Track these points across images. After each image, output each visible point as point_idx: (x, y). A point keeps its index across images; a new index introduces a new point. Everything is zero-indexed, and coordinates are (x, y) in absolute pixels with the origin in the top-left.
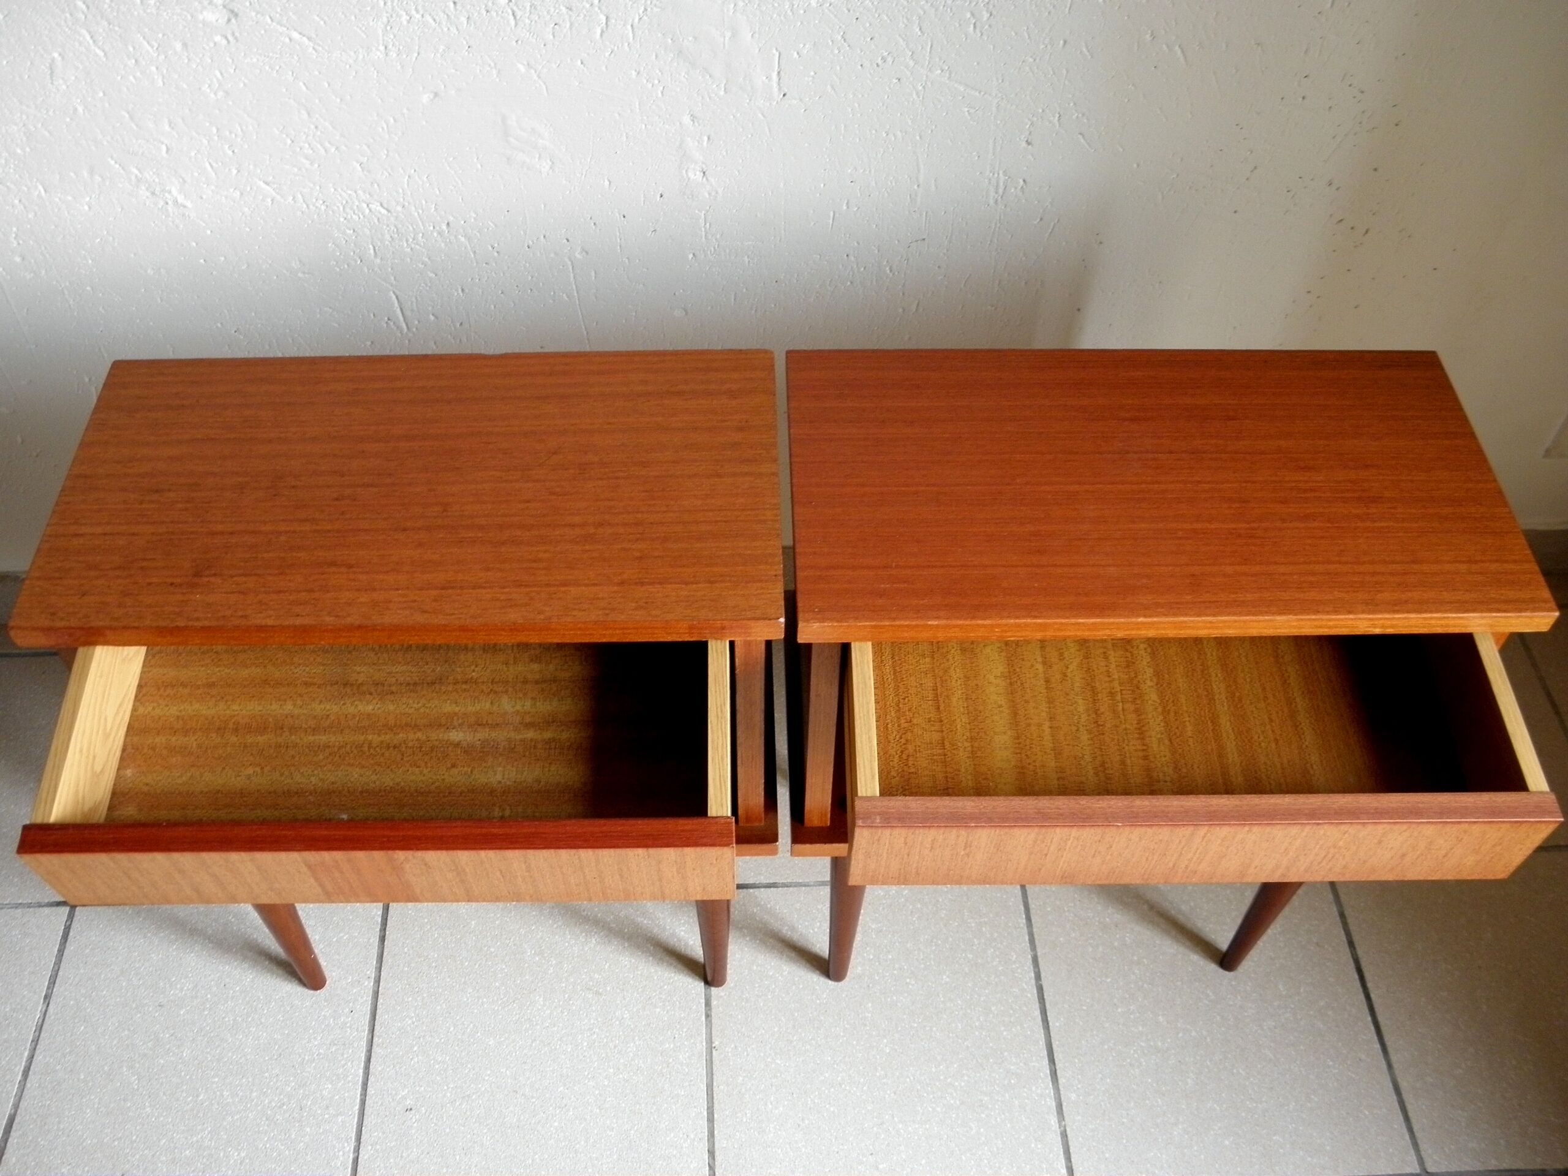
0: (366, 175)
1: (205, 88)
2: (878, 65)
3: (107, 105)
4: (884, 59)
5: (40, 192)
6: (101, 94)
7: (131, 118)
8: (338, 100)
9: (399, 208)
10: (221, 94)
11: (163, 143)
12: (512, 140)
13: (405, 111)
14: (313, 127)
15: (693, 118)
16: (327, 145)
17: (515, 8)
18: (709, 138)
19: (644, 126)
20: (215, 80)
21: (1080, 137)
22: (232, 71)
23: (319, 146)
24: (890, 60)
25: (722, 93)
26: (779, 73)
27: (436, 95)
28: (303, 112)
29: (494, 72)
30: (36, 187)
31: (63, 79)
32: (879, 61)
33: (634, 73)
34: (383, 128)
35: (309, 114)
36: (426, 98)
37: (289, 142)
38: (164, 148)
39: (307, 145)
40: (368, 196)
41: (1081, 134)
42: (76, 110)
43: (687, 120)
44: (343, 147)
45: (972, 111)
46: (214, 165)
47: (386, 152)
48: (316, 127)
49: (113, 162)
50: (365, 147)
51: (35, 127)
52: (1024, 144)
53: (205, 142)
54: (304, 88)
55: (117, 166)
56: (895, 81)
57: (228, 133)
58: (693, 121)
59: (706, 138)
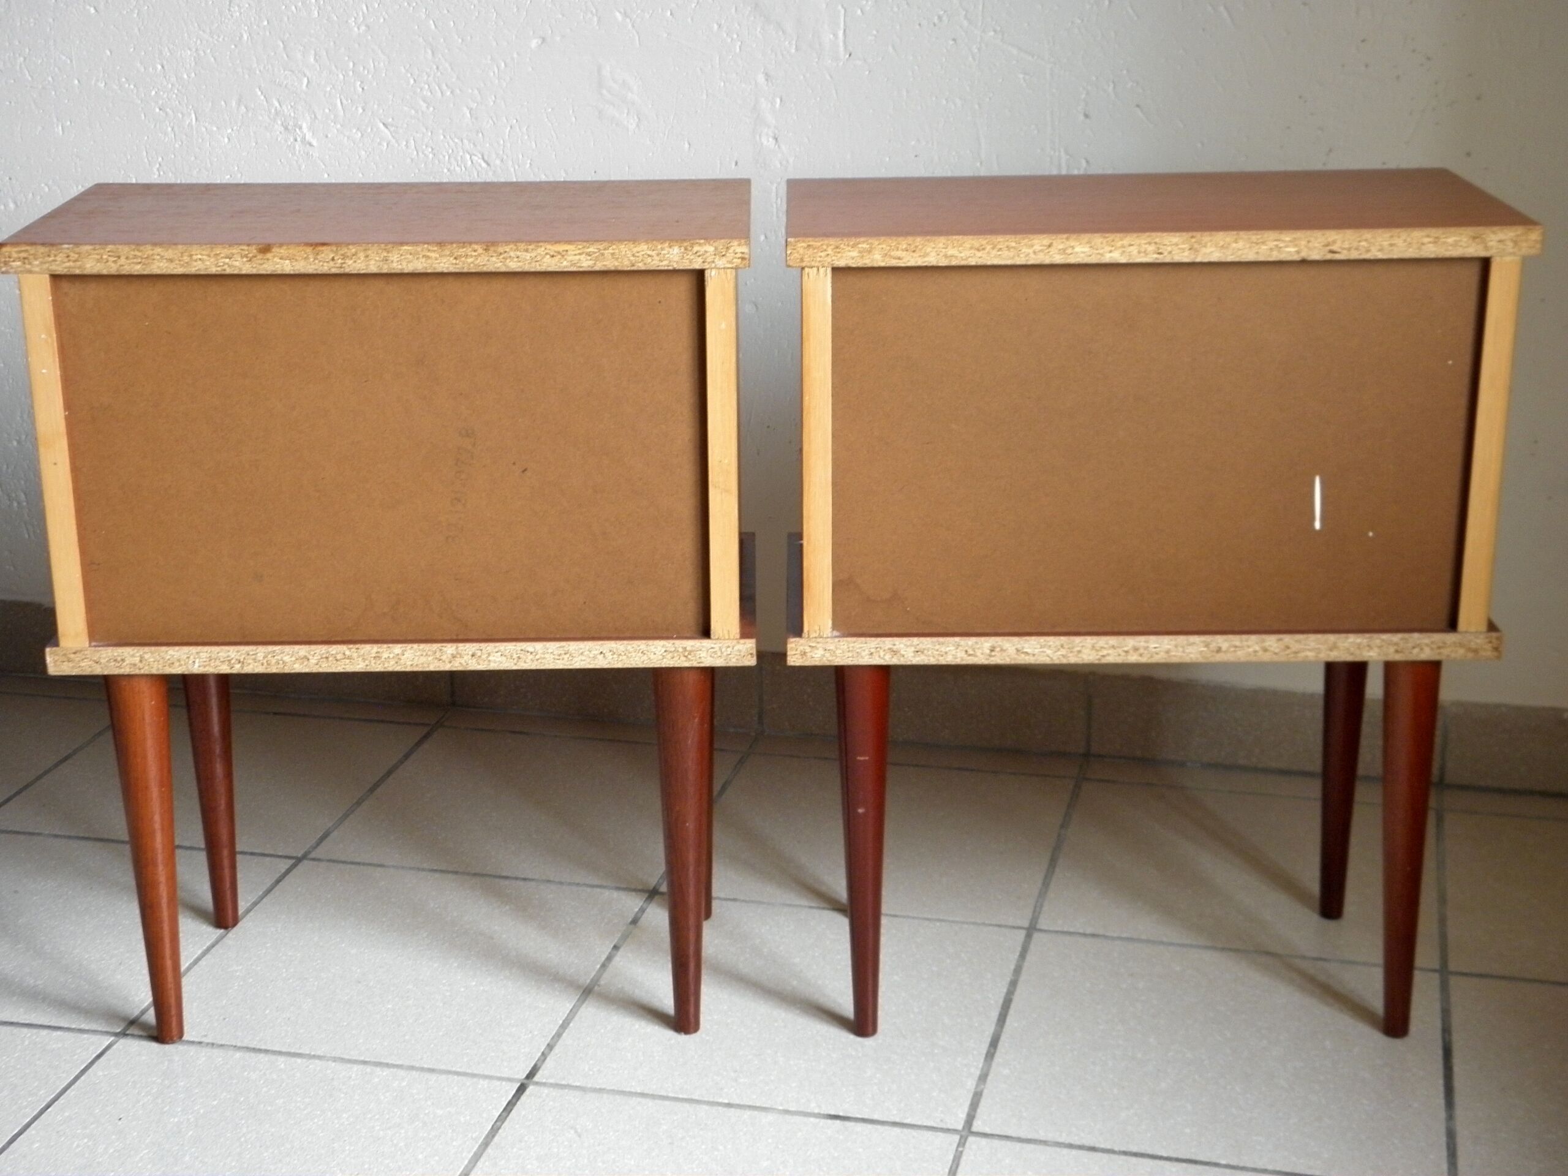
0: (473, 122)
1: (352, 21)
2: (935, 25)
3: (268, 33)
4: (940, 18)
5: (191, 120)
6: (265, 23)
7: (285, 48)
8: (460, 41)
9: (498, 162)
10: (363, 28)
11: (305, 75)
12: (604, 92)
13: (515, 55)
14: (435, 67)
15: (767, 76)
16: (444, 87)
18: (781, 100)
19: (722, 84)
20: (361, 13)
21: (1138, 110)
22: (377, 6)
23: (437, 88)
24: (945, 18)
25: (793, 51)
26: (845, 30)
27: (544, 40)
28: (430, 52)
29: (595, 19)
30: (190, 114)
31: (239, 6)
32: (936, 20)
33: (716, 27)
34: (494, 72)
35: (433, 53)
36: (534, 43)
37: (412, 81)
38: (305, 81)
39: (427, 86)
40: (472, 146)
41: (1138, 106)
42: (242, 36)
43: (761, 78)
44: (458, 91)
45: (1027, 77)
46: (344, 102)
47: (494, 98)
48: (438, 68)
49: (259, 93)
50: (476, 92)
51: (204, 52)
52: (1082, 117)
53: (341, 77)
54: (433, 27)
55: (262, 98)
56: (951, 42)
57: (362, 69)
58: (767, 80)
59: (778, 100)
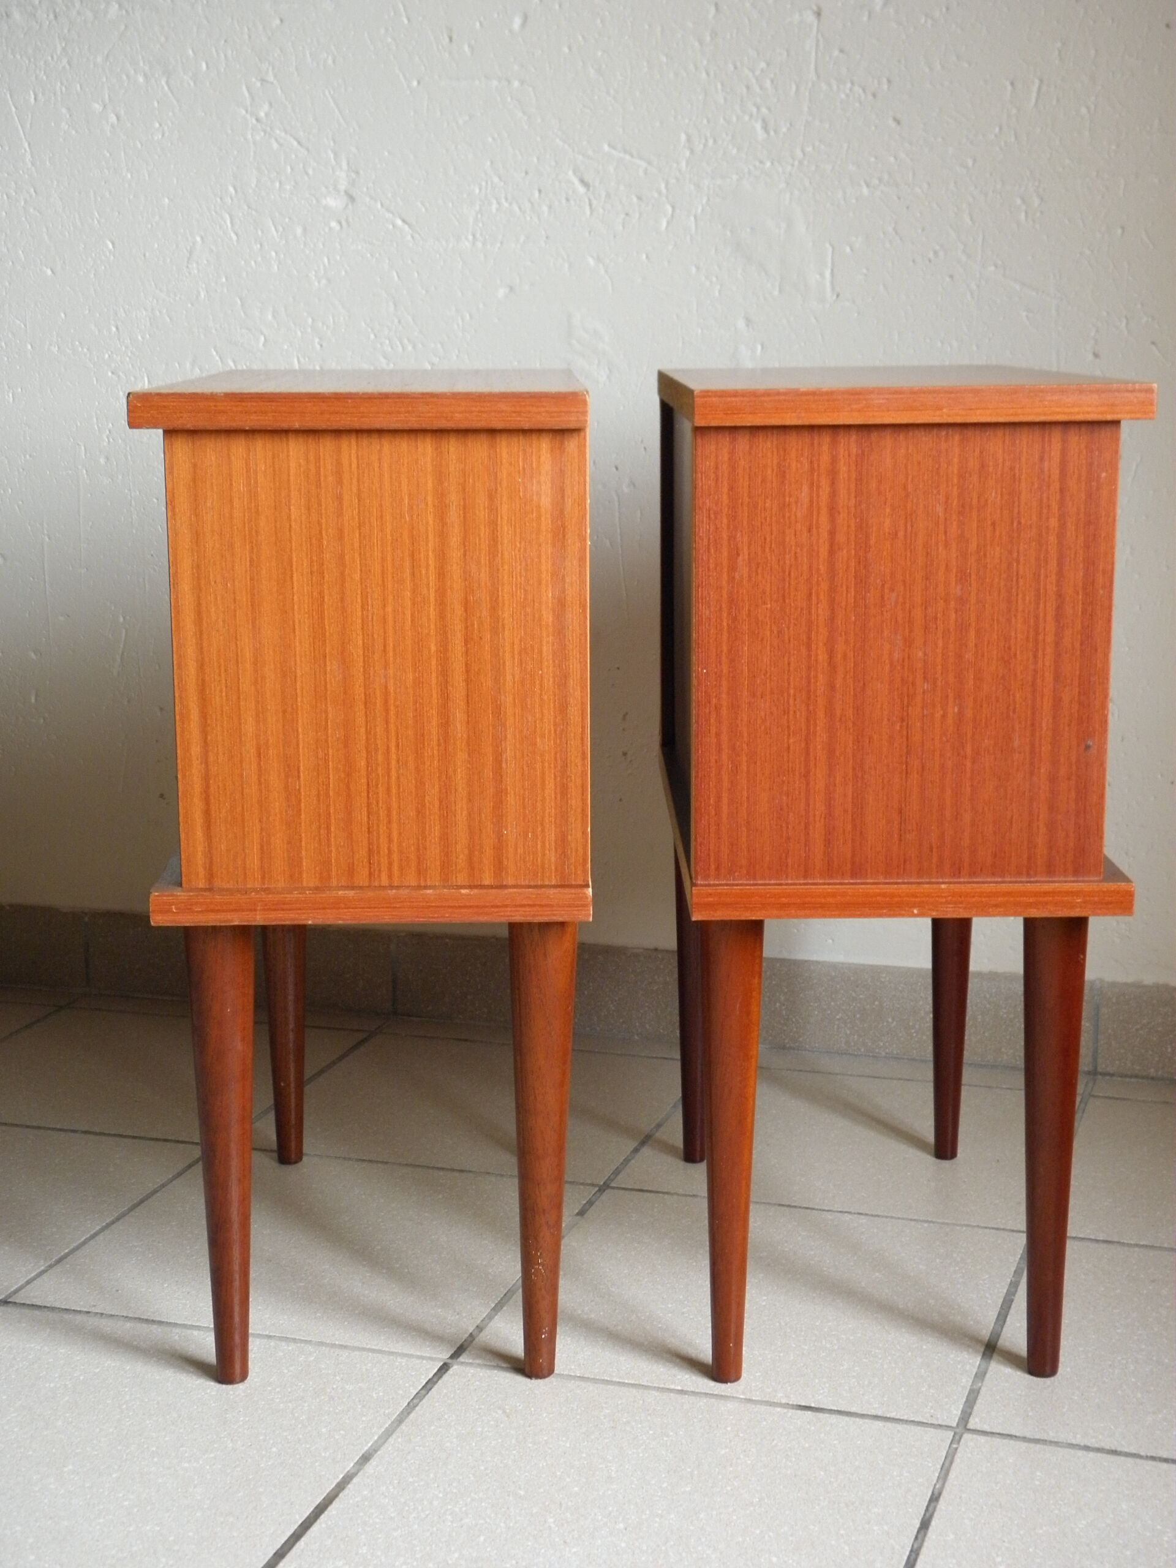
1: (312, 275)
2: (930, 261)
3: (225, 291)
4: (936, 253)
5: (144, 383)
6: (224, 280)
7: (242, 305)
8: (424, 292)
10: (324, 282)
11: (262, 333)
12: (574, 342)
13: (481, 306)
14: (396, 321)
15: (748, 321)
16: (406, 341)
17: (592, 198)
18: (763, 347)
19: (700, 331)
20: (322, 267)
21: (1153, 347)
22: (338, 258)
23: (398, 343)
24: (941, 254)
25: (776, 293)
26: (832, 270)
27: (511, 289)
28: (391, 304)
29: (566, 265)
30: (143, 378)
31: (197, 263)
32: (931, 255)
33: (694, 270)
34: (458, 325)
35: (395, 305)
36: (502, 292)
37: (372, 336)
38: (262, 339)
39: (387, 342)
41: (1153, 343)
42: (199, 293)
43: (741, 324)
44: (420, 346)
45: (1031, 315)
46: (302, 359)
47: (457, 351)
48: (400, 322)
49: (214, 353)
50: (439, 346)
51: (160, 312)
52: (1090, 357)
53: (299, 333)
54: (396, 278)
55: (217, 358)
56: (948, 279)
57: (320, 324)
58: (747, 326)
59: (759, 347)
